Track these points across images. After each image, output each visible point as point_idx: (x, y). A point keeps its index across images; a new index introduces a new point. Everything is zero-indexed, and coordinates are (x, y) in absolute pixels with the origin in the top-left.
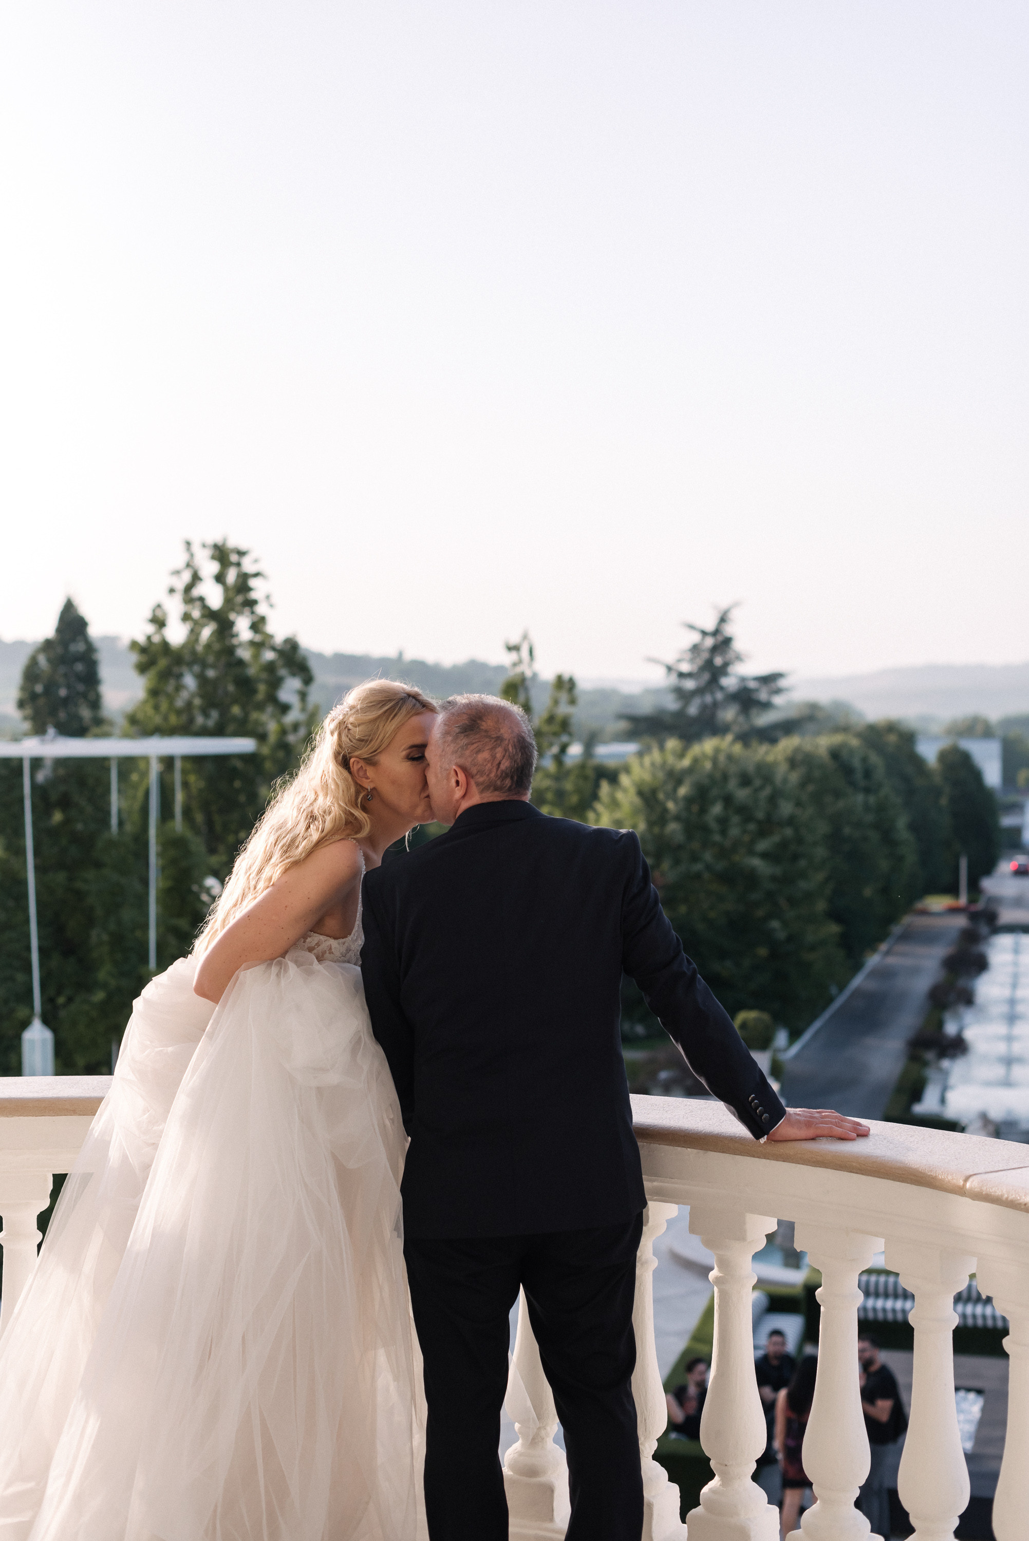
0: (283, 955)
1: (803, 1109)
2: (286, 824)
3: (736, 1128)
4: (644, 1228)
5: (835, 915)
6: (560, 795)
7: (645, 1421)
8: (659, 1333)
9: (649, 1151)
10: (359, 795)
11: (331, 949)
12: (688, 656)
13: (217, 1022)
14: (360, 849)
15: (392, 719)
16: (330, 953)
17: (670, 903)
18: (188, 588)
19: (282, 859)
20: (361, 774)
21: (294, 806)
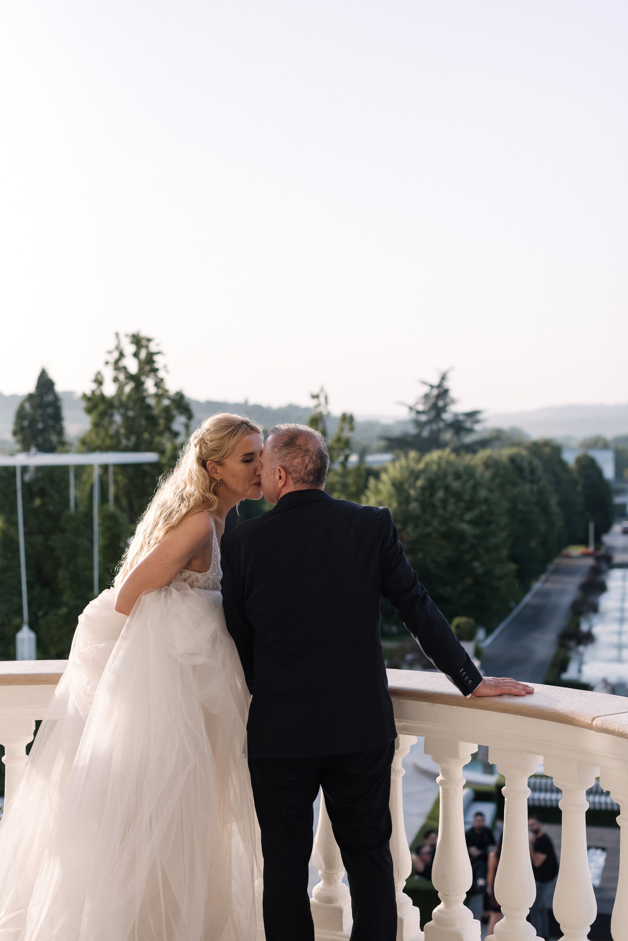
0: (169, 583)
1: (493, 677)
2: (167, 503)
3: (453, 689)
4: (396, 751)
5: (513, 558)
6: (345, 486)
7: (398, 868)
8: (407, 815)
9: (399, 704)
10: (212, 485)
11: (197, 579)
12: (423, 400)
13: (128, 627)
14: (212, 517)
15: (233, 438)
16: (197, 582)
17: (412, 551)
18: (117, 362)
19: (164, 525)
20: (213, 470)
21: (171, 491)
